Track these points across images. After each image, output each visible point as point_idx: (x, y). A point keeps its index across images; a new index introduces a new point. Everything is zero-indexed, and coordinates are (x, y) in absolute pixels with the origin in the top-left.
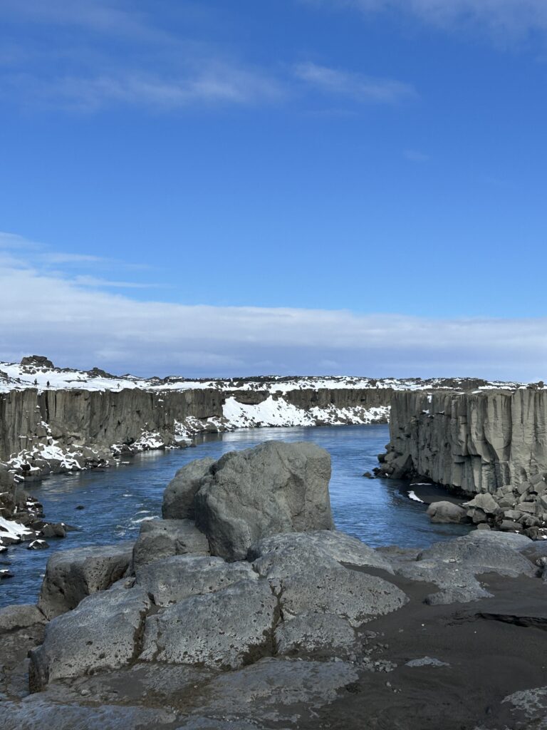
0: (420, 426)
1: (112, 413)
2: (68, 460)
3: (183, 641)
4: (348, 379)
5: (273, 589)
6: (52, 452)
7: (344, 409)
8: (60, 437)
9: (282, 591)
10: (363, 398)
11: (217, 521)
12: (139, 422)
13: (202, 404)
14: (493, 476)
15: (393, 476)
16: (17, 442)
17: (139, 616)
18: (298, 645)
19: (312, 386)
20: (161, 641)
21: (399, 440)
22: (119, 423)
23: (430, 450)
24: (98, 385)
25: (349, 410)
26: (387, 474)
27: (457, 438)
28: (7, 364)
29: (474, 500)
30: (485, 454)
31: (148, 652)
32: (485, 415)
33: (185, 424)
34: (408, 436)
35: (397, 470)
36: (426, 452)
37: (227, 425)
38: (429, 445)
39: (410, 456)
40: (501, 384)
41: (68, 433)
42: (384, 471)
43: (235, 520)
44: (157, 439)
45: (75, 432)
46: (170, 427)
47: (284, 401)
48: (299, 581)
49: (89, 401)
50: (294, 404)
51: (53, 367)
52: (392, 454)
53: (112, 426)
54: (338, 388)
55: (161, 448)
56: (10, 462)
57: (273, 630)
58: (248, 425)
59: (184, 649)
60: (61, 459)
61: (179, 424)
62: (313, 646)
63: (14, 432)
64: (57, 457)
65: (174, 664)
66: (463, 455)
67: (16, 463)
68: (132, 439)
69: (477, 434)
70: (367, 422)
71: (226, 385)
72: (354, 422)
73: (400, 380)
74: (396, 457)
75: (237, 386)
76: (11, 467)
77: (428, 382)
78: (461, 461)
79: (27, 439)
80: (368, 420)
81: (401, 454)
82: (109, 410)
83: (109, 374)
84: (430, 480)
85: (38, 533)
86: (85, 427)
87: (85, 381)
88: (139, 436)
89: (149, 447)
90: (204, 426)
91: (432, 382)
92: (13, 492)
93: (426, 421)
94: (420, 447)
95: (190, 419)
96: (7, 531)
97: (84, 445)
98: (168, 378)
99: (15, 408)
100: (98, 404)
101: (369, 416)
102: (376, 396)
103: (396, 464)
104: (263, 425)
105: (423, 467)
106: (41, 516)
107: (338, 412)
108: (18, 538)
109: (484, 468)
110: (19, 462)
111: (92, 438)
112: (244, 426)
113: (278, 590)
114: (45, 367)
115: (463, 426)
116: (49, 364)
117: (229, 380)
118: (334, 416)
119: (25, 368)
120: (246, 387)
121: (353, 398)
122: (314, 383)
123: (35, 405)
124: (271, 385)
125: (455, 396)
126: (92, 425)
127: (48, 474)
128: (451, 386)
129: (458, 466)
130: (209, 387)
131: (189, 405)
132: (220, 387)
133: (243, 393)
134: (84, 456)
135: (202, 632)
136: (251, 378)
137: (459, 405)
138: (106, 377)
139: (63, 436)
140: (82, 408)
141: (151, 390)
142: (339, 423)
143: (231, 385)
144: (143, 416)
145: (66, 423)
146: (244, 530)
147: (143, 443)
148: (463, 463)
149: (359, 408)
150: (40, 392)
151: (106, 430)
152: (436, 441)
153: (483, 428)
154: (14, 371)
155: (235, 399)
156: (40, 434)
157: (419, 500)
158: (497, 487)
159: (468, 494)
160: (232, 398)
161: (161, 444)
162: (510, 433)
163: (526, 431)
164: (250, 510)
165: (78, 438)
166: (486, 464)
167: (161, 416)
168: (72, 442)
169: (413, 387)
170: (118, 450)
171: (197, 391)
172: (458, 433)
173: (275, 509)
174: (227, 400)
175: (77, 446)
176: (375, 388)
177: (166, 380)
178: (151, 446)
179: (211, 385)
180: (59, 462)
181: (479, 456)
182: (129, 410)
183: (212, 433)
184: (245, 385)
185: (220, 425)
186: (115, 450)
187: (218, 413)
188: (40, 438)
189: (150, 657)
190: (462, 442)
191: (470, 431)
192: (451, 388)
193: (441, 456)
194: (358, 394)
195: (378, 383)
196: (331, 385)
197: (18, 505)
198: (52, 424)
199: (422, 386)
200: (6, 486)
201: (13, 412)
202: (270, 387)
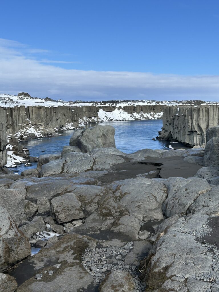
0: (174, 120)
1: (54, 116)
2: (38, 133)
3: (72, 168)
4: (148, 101)
5: (93, 158)
6: (31, 130)
7: (146, 113)
8: (34, 125)
9: (95, 159)
10: (154, 109)
11: (83, 145)
12: (65, 119)
13: (89, 112)
14: (201, 139)
15: (164, 140)
16: (18, 127)
17: (63, 164)
18: (97, 169)
19: (133, 104)
20: (68, 169)
21: (166, 126)
22: (57, 119)
23: (178, 129)
24: (48, 104)
25: (148, 114)
26: (161, 139)
27: (188, 125)
28: (12, 96)
29: (193, 148)
30: (198, 131)
31: (65, 171)
32: (199, 116)
33: (83, 120)
34: (170, 124)
35: (165, 137)
36: (176, 130)
37: (99, 120)
38: (177, 127)
39: (170, 132)
40: (210, 103)
41: (38, 123)
42: (160, 138)
43: (87, 145)
44: (72, 125)
45: (40, 123)
46: (77, 121)
47: (122, 110)
48: (99, 157)
49: (45, 111)
50: (126, 112)
51: (30, 97)
52: (164, 131)
53: (54, 121)
54: (144, 105)
55: (74, 129)
56: (15, 134)
57: (92, 166)
58: (108, 120)
59: (73, 170)
60: (35, 133)
61: (81, 120)
62: (101, 169)
63: (17, 123)
64: (34, 132)
65: (71, 173)
66: (190, 131)
67: (18, 135)
68: (62, 125)
69: (195, 123)
70: (155, 118)
71: (99, 104)
72: (150, 119)
73: (169, 102)
74: (165, 132)
75: (104, 105)
76: (16, 136)
77: (180, 102)
78: (189, 133)
79: (22, 125)
80: (156, 118)
81: (167, 131)
82: (53, 114)
83: (52, 100)
84: (177, 141)
85: (28, 160)
86: (44, 121)
87: (43, 103)
88: (65, 124)
89: (69, 129)
90: (90, 121)
91: (182, 102)
92: (18, 145)
93: (177, 118)
94: (174, 128)
95: (85, 118)
96: (16, 159)
97: (44, 128)
98: (76, 101)
99: (17, 113)
100: (49, 112)
101: (156, 116)
102: (159, 108)
103: (165, 135)
104: (114, 120)
105: (175, 136)
106: (29, 154)
107: (144, 115)
108: (21, 162)
109: (198, 136)
110: (19, 134)
111: (47, 125)
112: (106, 120)
113: (94, 159)
114: (27, 97)
115: (190, 120)
116: (29, 96)
117: (100, 102)
118: (142, 116)
119: (19, 97)
120: (107, 105)
121: (150, 109)
122: (134, 103)
123: (24, 112)
124: (117, 104)
125: (188, 108)
126: (47, 120)
127: (31, 139)
128: (190, 104)
129: (188, 135)
130: (92, 105)
131: (84, 112)
132: (96, 105)
133: (106, 107)
134: (44, 132)
135: (77, 166)
136: (109, 101)
137: (189, 112)
138: (51, 101)
139: (36, 124)
140: (42, 113)
141: (69, 106)
142: (144, 119)
143: (101, 104)
144: (66, 116)
145: (36, 119)
146: (90, 147)
147: (67, 127)
148: (190, 134)
149: (152, 113)
150: (26, 107)
151: (52, 122)
152: (180, 126)
153: (198, 120)
154: (15, 99)
155: (103, 110)
156: (27, 124)
157: (173, 148)
158: (203, 143)
159: (192, 146)
160: (101, 109)
161: (74, 128)
162: (208, 123)
163: (214, 121)
164: (92, 143)
165: (41, 125)
166: (199, 134)
167: (73, 116)
168: (39, 127)
169: (174, 104)
170: (57, 130)
171: (87, 107)
172: (188, 122)
173: (98, 142)
174: (99, 110)
175: (41, 128)
176: (159, 105)
177: (75, 102)
178: (70, 128)
179: (93, 104)
180: (34, 134)
181: (196, 131)
182: (61, 114)
183: (94, 123)
184: (106, 104)
185: (97, 120)
186: (56, 130)
187: (96, 116)
188: (27, 125)
189: (65, 172)
190: (189, 126)
191: (193, 122)
192: (190, 105)
193: (182, 132)
194: (152, 108)
195: (160, 103)
196: (141, 104)
197: (20, 150)
198: (31, 120)
199: (178, 104)
200: (15, 143)
201: (16, 115)
202: (117, 105)
